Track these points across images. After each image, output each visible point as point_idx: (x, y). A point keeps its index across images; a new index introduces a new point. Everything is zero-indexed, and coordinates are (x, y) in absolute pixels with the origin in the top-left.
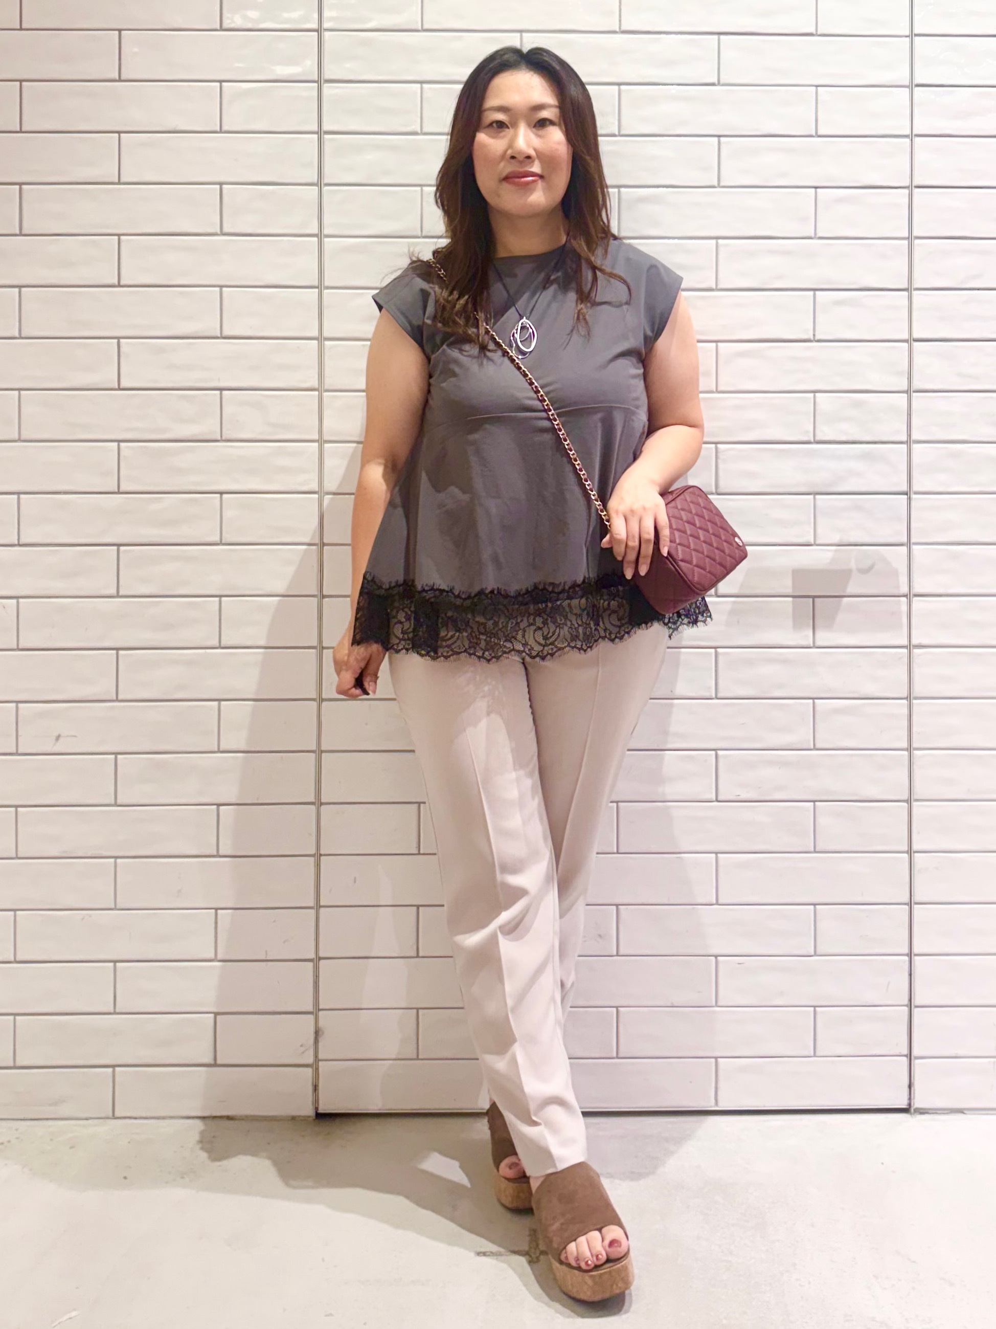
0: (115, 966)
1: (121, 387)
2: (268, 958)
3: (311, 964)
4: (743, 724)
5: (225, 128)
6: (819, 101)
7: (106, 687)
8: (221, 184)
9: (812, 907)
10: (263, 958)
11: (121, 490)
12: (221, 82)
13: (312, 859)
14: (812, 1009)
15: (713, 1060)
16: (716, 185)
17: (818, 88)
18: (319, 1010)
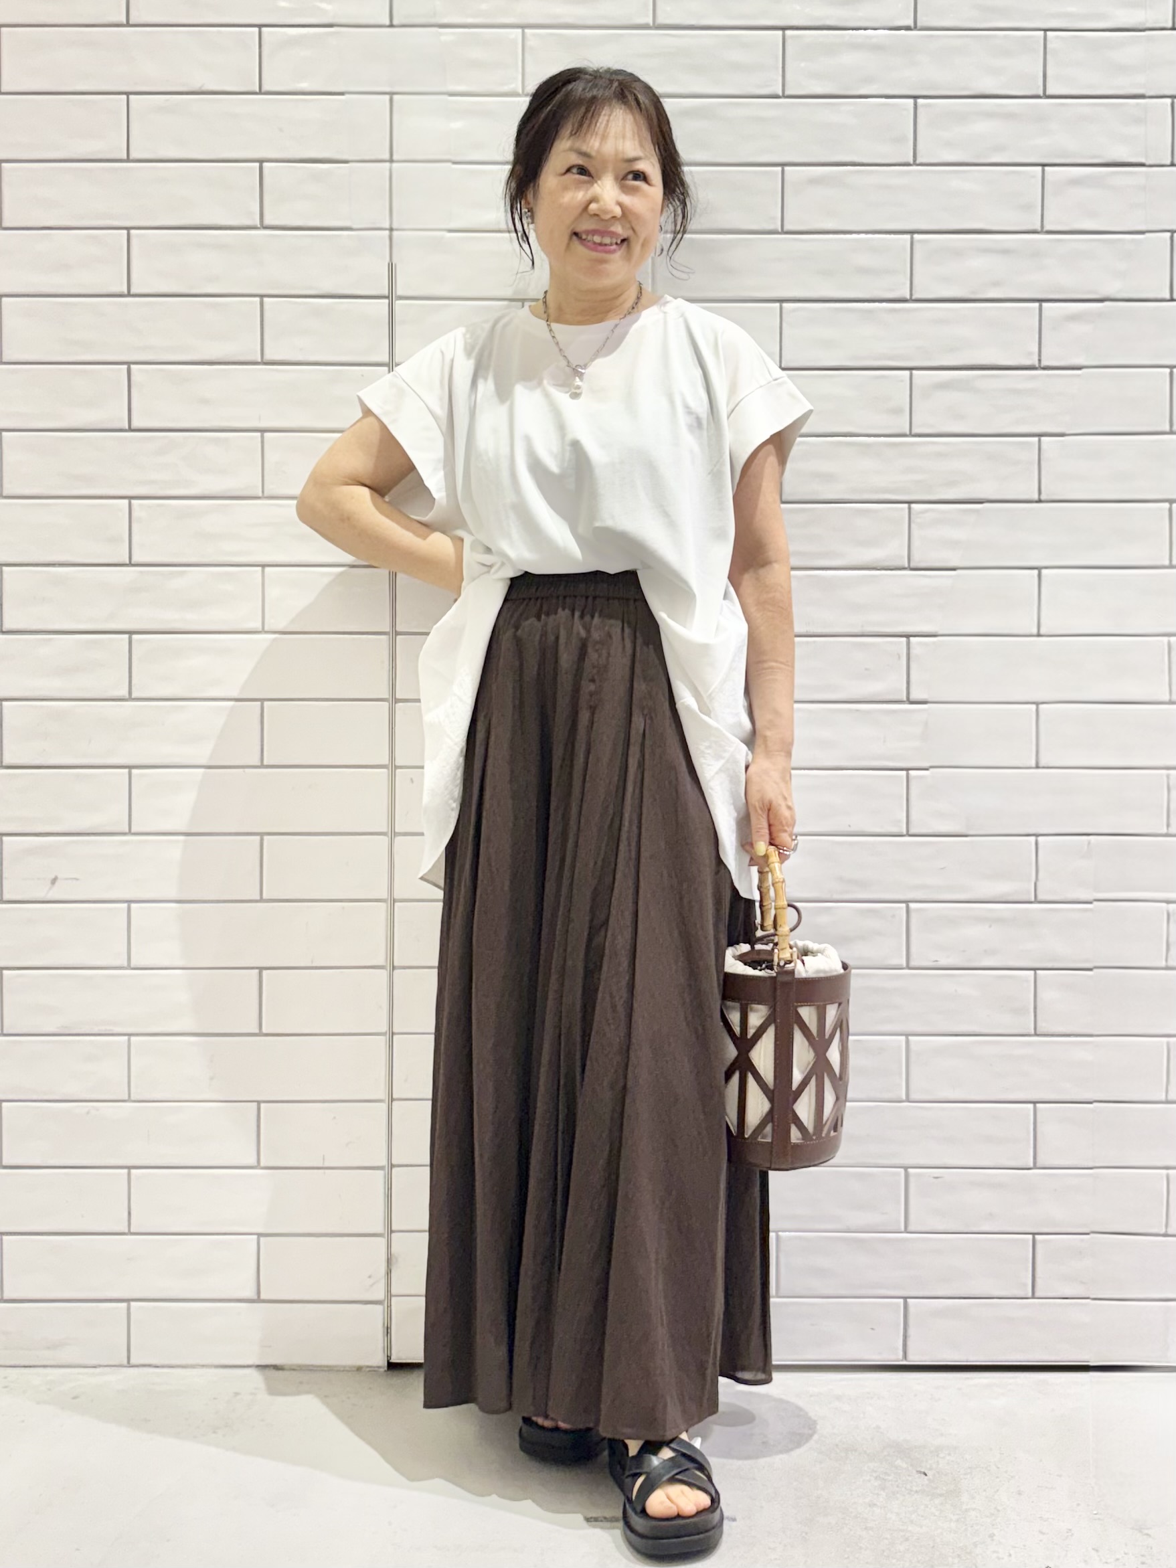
0: (129, 1174)
1: (132, 427)
2: (327, 1165)
3: (381, 1173)
4: (942, 869)
5: (266, 88)
6: (1048, 50)
7: (114, 816)
8: (261, 162)
9: (1031, 1106)
10: (321, 1165)
11: (135, 559)
12: (260, 26)
13: (382, 1038)
14: (1031, 1236)
15: (901, 1301)
16: (911, 161)
17: (1048, 33)
18: (392, 1232)
